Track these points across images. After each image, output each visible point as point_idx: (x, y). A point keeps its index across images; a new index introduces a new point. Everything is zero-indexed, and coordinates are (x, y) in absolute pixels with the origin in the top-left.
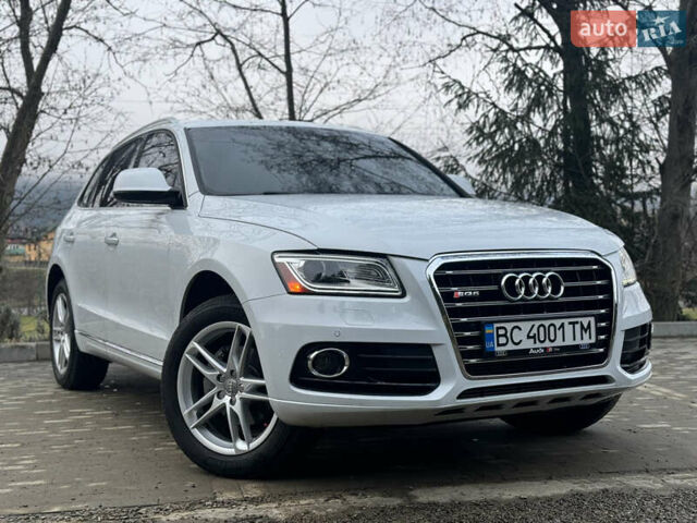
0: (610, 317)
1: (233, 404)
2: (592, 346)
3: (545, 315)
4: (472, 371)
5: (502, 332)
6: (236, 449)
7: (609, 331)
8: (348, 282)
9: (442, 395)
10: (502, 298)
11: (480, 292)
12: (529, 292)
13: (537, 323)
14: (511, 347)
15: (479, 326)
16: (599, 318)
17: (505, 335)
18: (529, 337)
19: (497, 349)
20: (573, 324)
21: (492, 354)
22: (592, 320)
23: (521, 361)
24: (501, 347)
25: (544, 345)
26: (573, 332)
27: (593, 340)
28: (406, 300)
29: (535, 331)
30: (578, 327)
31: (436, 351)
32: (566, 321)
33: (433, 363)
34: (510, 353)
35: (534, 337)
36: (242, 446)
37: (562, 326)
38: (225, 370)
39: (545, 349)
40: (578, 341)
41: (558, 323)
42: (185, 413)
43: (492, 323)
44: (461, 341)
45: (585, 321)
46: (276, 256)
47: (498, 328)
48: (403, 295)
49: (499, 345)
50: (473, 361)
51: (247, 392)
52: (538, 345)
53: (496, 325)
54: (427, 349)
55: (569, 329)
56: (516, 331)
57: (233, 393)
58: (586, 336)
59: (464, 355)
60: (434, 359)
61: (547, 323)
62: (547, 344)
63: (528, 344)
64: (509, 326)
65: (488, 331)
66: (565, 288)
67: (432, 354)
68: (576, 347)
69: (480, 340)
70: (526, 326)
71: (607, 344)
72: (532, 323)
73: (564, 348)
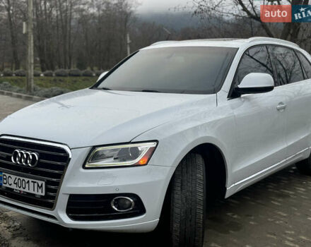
2: (42, 196)
5: (5, 177)
13: (18, 177)
20: (34, 182)
22: (44, 183)
24: (5, 185)
29: (17, 181)
30: (36, 185)
32: (30, 180)
35: (16, 184)
37: (28, 182)
39: (20, 191)
40: (36, 192)
41: (26, 180)
45: (40, 182)
52: (18, 188)
53: (3, 174)
55: (31, 184)
56: (10, 178)
58: (40, 190)
62: (22, 189)
63: (13, 186)
64: (7, 175)
66: (40, 163)
68: (34, 195)
70: (13, 177)
73: (28, 194)
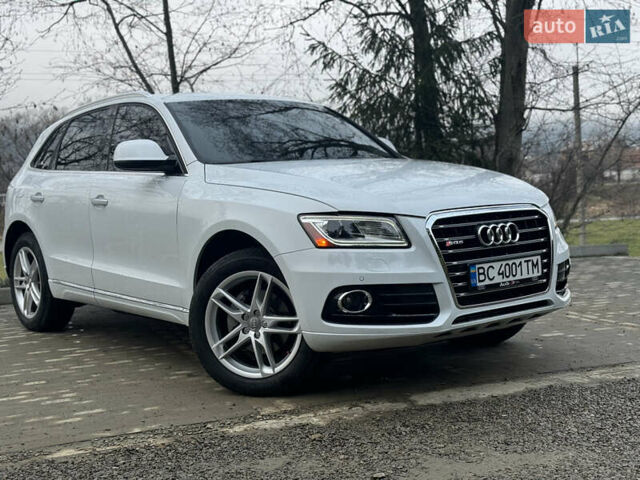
0: (548, 256)
1: (258, 338)
2: (540, 278)
3: (508, 256)
4: (462, 302)
5: (481, 271)
6: (262, 373)
7: (548, 266)
8: (363, 237)
9: (442, 322)
10: (480, 245)
11: (464, 241)
12: (497, 240)
13: (504, 263)
14: (487, 282)
15: (466, 268)
16: (543, 256)
17: (483, 274)
18: (499, 274)
19: (479, 284)
20: (527, 261)
21: (476, 288)
22: (539, 257)
23: (495, 293)
24: (482, 283)
25: (509, 279)
26: (526, 269)
27: (540, 274)
28: (412, 249)
29: (503, 269)
30: (530, 263)
31: (436, 288)
32: (523, 260)
33: (434, 297)
34: (487, 286)
35: (502, 274)
36: (268, 371)
37: (520, 263)
38: (249, 311)
39: (510, 282)
40: (531, 275)
41: (517, 262)
42: (213, 347)
43: (474, 265)
44: (453, 280)
45: (535, 259)
46: (301, 218)
47: (479, 268)
48: (409, 246)
49: (480, 281)
50: (462, 294)
51: (271, 327)
52: (505, 279)
53: (477, 266)
54: (429, 287)
55: (524, 265)
56: (491, 269)
57: (256, 329)
58: (536, 270)
59: (457, 290)
60: (435, 296)
61: (510, 262)
62: (511, 278)
63: (498, 279)
64: (486, 266)
65: (472, 271)
66: (521, 235)
67: (434, 292)
68: (529, 280)
69: (467, 278)
70: (497, 265)
71: (547, 276)
72: (500, 263)
73: (522, 281)
